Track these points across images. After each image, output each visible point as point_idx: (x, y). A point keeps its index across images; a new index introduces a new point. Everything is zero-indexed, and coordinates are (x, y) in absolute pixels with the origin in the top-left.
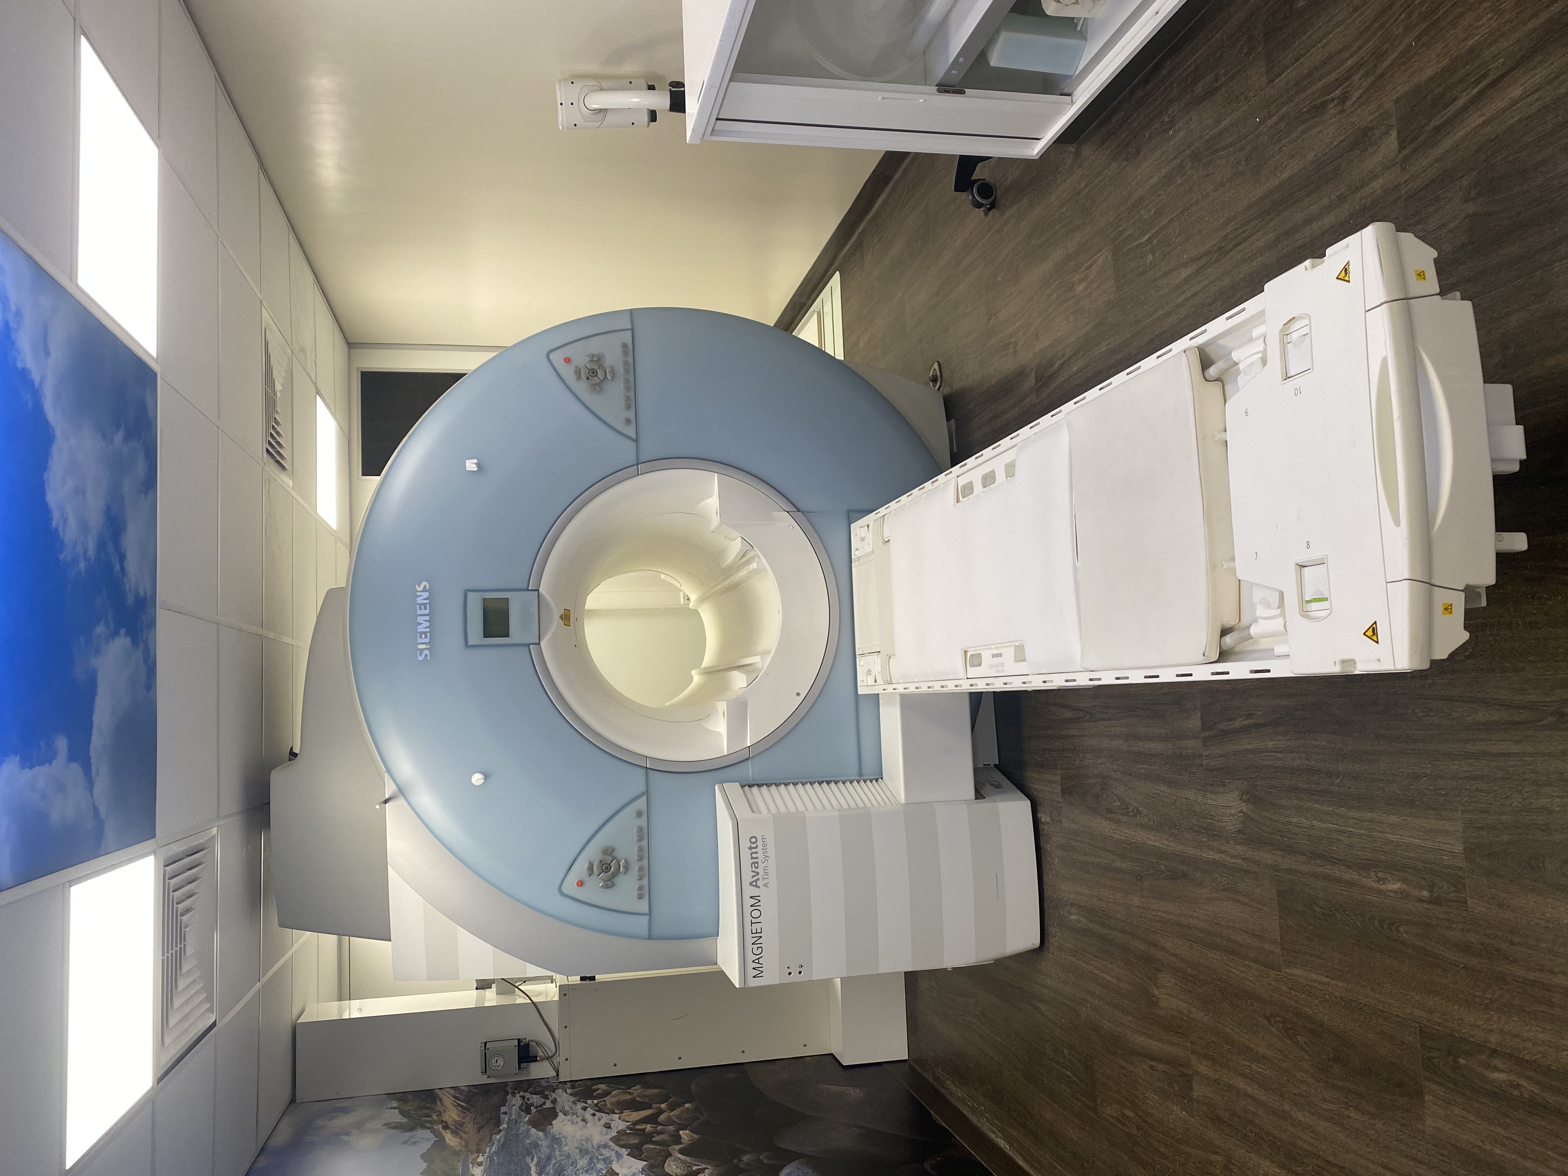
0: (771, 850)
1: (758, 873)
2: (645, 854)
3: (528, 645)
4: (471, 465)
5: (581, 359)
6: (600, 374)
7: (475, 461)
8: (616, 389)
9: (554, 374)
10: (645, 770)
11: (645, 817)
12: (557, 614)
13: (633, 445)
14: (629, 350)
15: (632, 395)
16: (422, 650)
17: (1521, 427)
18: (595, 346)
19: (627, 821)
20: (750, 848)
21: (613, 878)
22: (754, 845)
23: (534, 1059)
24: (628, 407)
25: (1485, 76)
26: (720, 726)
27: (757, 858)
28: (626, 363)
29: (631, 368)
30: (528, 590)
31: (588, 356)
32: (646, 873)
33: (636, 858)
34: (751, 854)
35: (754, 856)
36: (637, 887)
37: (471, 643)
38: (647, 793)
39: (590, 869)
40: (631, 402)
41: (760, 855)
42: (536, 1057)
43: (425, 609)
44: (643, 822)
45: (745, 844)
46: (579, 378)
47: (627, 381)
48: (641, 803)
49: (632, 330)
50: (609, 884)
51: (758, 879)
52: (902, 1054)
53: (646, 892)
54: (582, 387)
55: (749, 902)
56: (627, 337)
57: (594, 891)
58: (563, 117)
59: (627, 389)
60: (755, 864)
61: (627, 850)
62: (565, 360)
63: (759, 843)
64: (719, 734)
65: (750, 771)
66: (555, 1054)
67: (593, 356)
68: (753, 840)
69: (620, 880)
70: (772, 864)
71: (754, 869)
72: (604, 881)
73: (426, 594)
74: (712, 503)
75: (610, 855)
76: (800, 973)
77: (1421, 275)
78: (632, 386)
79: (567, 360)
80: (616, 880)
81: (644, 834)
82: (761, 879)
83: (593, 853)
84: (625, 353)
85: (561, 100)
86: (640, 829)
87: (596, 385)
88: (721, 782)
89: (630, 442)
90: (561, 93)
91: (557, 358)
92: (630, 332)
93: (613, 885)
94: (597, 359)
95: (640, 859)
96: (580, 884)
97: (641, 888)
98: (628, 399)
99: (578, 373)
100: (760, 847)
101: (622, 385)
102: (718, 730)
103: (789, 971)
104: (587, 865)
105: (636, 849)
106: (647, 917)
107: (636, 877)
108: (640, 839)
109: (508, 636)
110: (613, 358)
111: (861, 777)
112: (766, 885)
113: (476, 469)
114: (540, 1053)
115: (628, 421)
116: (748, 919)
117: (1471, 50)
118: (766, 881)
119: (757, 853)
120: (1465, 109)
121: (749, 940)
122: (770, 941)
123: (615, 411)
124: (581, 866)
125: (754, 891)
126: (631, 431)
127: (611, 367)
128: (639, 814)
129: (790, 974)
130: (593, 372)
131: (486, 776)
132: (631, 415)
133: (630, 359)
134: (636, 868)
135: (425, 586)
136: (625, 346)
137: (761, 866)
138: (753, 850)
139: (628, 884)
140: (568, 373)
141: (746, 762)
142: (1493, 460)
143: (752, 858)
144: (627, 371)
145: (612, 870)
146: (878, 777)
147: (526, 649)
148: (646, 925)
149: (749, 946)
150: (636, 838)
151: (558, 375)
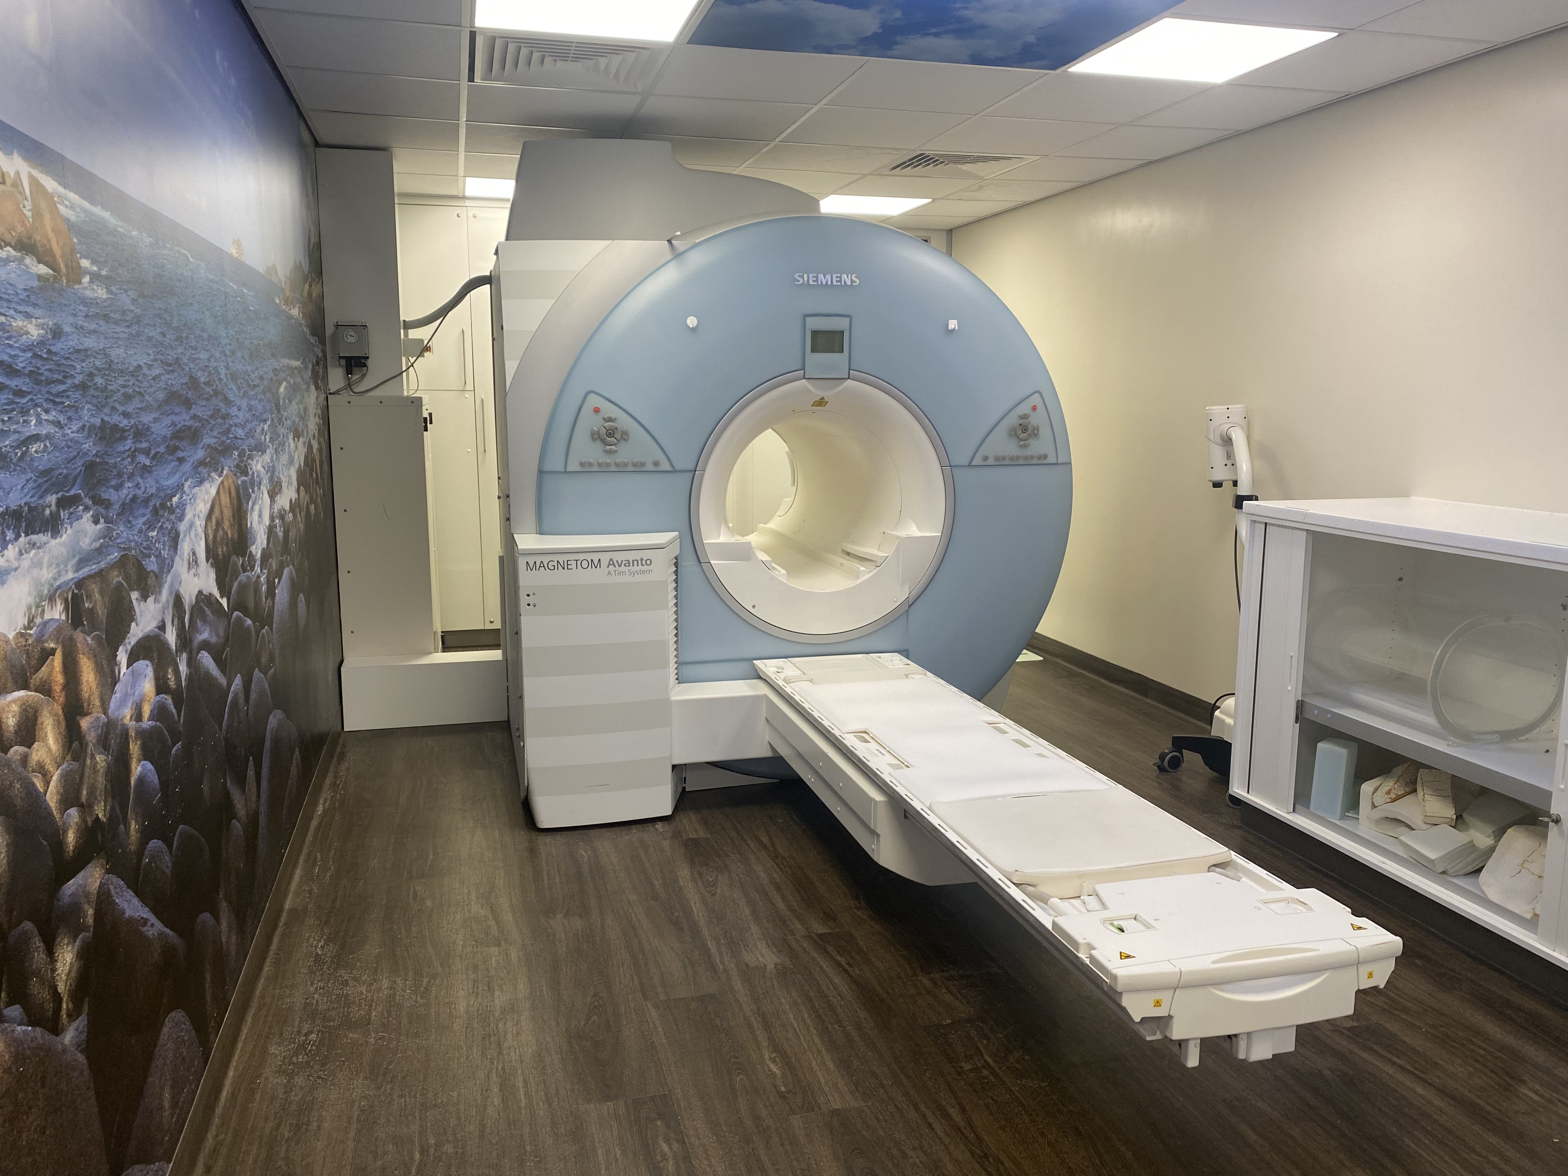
0: (638, 578)
1: (620, 566)
2: (622, 469)
3: (804, 369)
4: (953, 324)
5: (1035, 419)
6: (1022, 436)
7: (957, 328)
8: (1011, 448)
9: (1024, 397)
10: (694, 469)
11: (654, 469)
12: (826, 394)
13: (966, 463)
14: (1041, 460)
15: (1007, 462)
16: (803, 278)
17: (1271, 1057)
18: (1045, 432)
19: (650, 453)
20: (642, 560)
21: (601, 440)
22: (644, 563)
23: (349, 371)
24: (997, 459)
25: (1423, 1073)
26: (723, 538)
27: (633, 565)
28: (1032, 457)
29: (1029, 462)
30: (850, 369)
31: (1038, 426)
32: (604, 469)
33: (618, 461)
34: (637, 561)
35: (635, 562)
36: (592, 461)
37: (808, 319)
38: (674, 471)
39: (610, 420)
40: (1001, 462)
41: (635, 568)
42: (351, 374)
43: (837, 281)
44: (650, 467)
45: (645, 554)
46: (1021, 417)
47: (1018, 458)
48: (665, 466)
49: (1057, 464)
50: (595, 436)
51: (615, 566)
52: (350, 725)
53: (586, 469)
54: (1013, 420)
55: (595, 557)
56: (1051, 459)
57: (589, 422)
58: (1217, 410)
59: (1012, 459)
60: (628, 563)
61: (625, 453)
62: (1035, 406)
63: (646, 568)
64: (719, 537)
65: (689, 563)
66: (354, 393)
67: (1038, 430)
68: (648, 562)
69: (598, 445)
70: (627, 578)
71: (624, 562)
72: (598, 432)
73: (849, 283)
74: (914, 531)
75: (622, 437)
76: (529, 605)
77: (1370, 975)
78: (1013, 462)
79: (1034, 408)
80: (598, 442)
81: (639, 468)
82: (615, 569)
83: (624, 422)
84: (1040, 457)
85: (1232, 408)
86: (643, 464)
87: (1016, 432)
88: (680, 537)
89: (969, 459)
90: (1237, 408)
91: (1036, 400)
92: (1055, 462)
93: (594, 440)
94: (1035, 433)
95: (617, 465)
96: (597, 410)
97: (590, 464)
98: (1004, 458)
99: (1025, 417)
100: (642, 568)
101: (1015, 454)
102: (722, 536)
103: (531, 594)
104: (613, 416)
105: (626, 460)
106: (562, 469)
107: (600, 461)
108: (634, 465)
109: (812, 351)
110: (1036, 447)
111: (680, 664)
112: (609, 573)
113: (950, 328)
114: (355, 377)
115: (986, 458)
116: (581, 557)
117: (1436, 1064)
118: (613, 573)
119: (638, 565)
120: (1394, 1063)
121: (562, 558)
122: (559, 577)
123: (993, 448)
124: (614, 412)
125: (604, 563)
126: (977, 461)
127: (1029, 445)
128: (656, 464)
129: (528, 595)
130: (1025, 430)
131: (694, 330)
132: (990, 461)
133: (1035, 461)
134: (608, 461)
135: (856, 282)
136: (1045, 457)
137: (626, 569)
138: (640, 562)
139: (594, 453)
140: (1024, 408)
141: (697, 560)
142: (1249, 1034)
143: (633, 561)
144: (1026, 458)
145: (608, 439)
146: (680, 680)
147: (799, 366)
148: (556, 469)
149: (556, 558)
150: (635, 460)
151: (1025, 399)
